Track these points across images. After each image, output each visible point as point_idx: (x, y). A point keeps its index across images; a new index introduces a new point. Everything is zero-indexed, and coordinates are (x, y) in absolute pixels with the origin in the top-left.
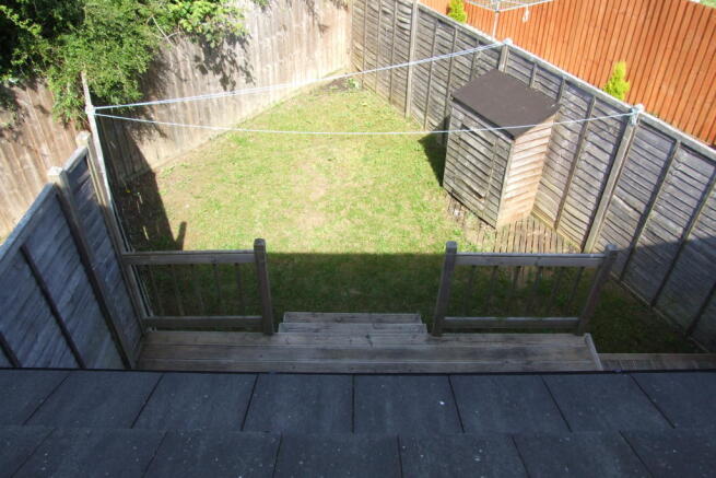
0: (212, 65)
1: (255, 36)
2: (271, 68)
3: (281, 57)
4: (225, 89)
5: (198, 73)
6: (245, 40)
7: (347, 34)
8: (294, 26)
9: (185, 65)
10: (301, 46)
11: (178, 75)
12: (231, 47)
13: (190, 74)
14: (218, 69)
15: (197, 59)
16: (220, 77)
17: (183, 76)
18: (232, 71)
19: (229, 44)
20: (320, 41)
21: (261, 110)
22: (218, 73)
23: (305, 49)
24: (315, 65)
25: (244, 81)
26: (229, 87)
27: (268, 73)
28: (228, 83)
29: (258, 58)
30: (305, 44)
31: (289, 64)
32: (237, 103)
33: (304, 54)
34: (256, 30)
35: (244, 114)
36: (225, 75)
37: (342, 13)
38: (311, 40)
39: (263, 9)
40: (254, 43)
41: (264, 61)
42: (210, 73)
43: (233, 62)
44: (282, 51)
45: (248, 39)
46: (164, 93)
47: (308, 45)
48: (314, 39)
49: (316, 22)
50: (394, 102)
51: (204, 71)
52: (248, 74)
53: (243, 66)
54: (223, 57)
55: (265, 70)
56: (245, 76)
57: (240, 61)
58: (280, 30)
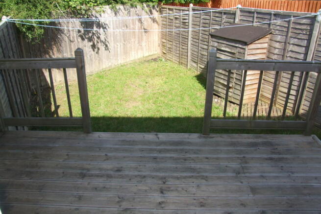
0: (87, 37)
1: (111, 27)
2: (119, 46)
3: (124, 41)
4: (94, 51)
5: (80, 39)
6: (105, 28)
7: (158, 37)
8: (132, 26)
9: (73, 34)
10: (135, 38)
11: (69, 37)
12: (98, 30)
13: (76, 39)
14: (90, 39)
15: (79, 31)
16: (91, 43)
17: (72, 39)
18: (98, 42)
19: (97, 27)
20: (144, 38)
21: (113, 66)
22: (90, 42)
23: (137, 39)
24: (142, 49)
25: (104, 49)
26: (96, 50)
27: (118, 48)
28: (95, 48)
29: (112, 38)
30: (137, 37)
31: (129, 45)
32: (100, 60)
33: (137, 42)
34: (111, 24)
35: (104, 67)
36: (94, 43)
37: (155, 25)
38: (140, 36)
39: (116, 14)
40: (110, 30)
41: (115, 41)
42: (86, 40)
43: (98, 38)
44: (125, 38)
45: (107, 27)
46: (60, 45)
47: (139, 38)
48: (142, 35)
49: (142, 27)
50: (182, 63)
51: (83, 39)
52: (107, 46)
53: (104, 41)
54: (93, 33)
55: (116, 46)
56: (105, 46)
57: (102, 37)
58: (124, 26)
